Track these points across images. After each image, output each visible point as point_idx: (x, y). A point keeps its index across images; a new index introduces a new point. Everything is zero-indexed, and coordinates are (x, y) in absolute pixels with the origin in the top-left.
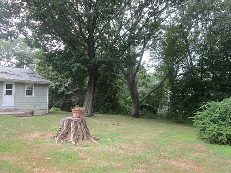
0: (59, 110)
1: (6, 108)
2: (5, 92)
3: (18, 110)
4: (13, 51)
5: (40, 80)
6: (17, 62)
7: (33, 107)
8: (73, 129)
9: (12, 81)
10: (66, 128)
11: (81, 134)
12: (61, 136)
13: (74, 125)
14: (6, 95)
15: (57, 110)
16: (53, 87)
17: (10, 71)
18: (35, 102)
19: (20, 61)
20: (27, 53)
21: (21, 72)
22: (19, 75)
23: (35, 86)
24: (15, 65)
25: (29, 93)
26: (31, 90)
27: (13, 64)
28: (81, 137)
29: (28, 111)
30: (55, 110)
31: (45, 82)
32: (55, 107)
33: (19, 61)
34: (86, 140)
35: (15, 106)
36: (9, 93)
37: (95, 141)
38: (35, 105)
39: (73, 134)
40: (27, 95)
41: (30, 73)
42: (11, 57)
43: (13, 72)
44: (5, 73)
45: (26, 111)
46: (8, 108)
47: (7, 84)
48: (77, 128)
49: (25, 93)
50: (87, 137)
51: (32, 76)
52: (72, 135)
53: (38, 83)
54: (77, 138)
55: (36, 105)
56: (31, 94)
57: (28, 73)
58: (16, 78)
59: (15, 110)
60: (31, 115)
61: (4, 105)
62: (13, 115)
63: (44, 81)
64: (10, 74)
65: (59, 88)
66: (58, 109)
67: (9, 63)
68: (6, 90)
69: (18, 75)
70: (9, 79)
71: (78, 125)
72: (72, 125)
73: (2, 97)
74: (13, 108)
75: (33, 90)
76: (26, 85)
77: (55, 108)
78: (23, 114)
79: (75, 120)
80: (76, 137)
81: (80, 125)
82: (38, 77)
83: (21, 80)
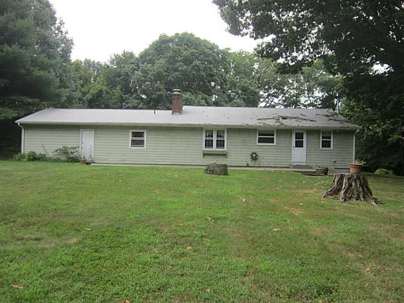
0: (391, 173)
1: (296, 164)
2: (294, 144)
3: (311, 168)
4: (316, 79)
5: (342, 125)
6: (323, 96)
7: (332, 164)
8: (345, 185)
9: (303, 129)
10: (337, 183)
11: (356, 193)
12: (329, 192)
13: (347, 182)
14: (296, 147)
15: (387, 173)
16: (378, 133)
17: (302, 115)
18: (335, 157)
19: (328, 93)
20: (337, 80)
21: (317, 115)
22: (314, 120)
23: (334, 134)
24: (320, 100)
25: (326, 144)
26: (327, 140)
27: (317, 99)
28: (355, 196)
29: (319, 168)
30: (383, 172)
31: (348, 127)
32: (384, 168)
33: (326, 94)
34: (361, 200)
35: (308, 161)
36: (299, 144)
37: (374, 203)
38: (335, 162)
39: (344, 191)
40: (323, 147)
41: (329, 114)
42: (315, 90)
43: (305, 116)
44: (295, 118)
45: (317, 168)
46: (298, 164)
47: (296, 133)
48: (350, 185)
49: (319, 144)
50: (364, 197)
51: (331, 119)
52: (342, 192)
53: (339, 130)
54: (350, 196)
55: (337, 162)
56: (329, 146)
57: (326, 116)
58: (307, 124)
59: (307, 167)
60: (323, 174)
61: (293, 160)
62: (302, 172)
63: (346, 126)
64: (301, 119)
65: (390, 136)
66: (389, 171)
67: (311, 98)
68: (296, 141)
69: (311, 119)
70: (298, 126)
71: (352, 182)
72: (344, 181)
73: (291, 149)
74: (304, 164)
75: (332, 140)
76: (321, 133)
77: (383, 170)
78: (314, 172)
79: (349, 175)
80: (347, 195)
81: (356, 182)
82: (340, 121)
83: (314, 126)
